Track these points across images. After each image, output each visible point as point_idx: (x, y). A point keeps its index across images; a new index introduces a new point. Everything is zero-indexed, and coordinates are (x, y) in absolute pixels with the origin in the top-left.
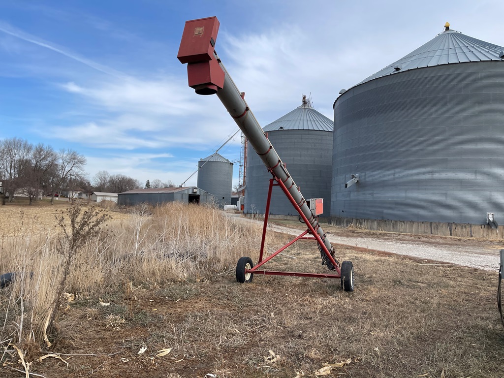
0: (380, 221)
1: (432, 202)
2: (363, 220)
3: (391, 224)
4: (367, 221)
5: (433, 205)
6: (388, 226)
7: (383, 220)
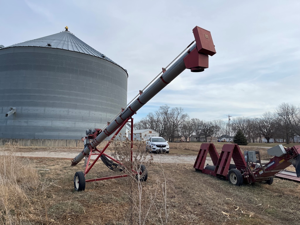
0: (33, 140)
1: (67, 128)
2: (19, 140)
3: (41, 142)
4: (23, 141)
5: (67, 130)
6: (39, 143)
7: (35, 139)
